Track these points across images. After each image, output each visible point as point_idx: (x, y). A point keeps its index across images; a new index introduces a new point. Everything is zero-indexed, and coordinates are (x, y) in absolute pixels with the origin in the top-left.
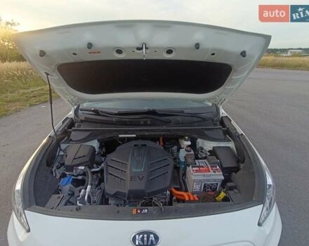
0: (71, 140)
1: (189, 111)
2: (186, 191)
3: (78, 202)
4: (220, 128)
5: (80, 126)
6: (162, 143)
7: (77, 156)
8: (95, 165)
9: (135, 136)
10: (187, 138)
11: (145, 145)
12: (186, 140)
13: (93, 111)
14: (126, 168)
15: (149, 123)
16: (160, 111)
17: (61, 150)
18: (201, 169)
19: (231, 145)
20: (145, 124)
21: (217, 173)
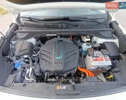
0: (17, 38)
1: (90, 17)
2: (86, 68)
3: (26, 77)
4: (110, 30)
5: (21, 29)
6: (71, 39)
7: (22, 50)
8: (34, 52)
9: (56, 35)
10: (88, 36)
11: (62, 41)
12: (87, 38)
13: (28, 18)
14: (52, 56)
15: (64, 26)
16: (71, 17)
17: (12, 45)
18: (98, 58)
19: (116, 41)
20: (62, 28)
21: (108, 62)
